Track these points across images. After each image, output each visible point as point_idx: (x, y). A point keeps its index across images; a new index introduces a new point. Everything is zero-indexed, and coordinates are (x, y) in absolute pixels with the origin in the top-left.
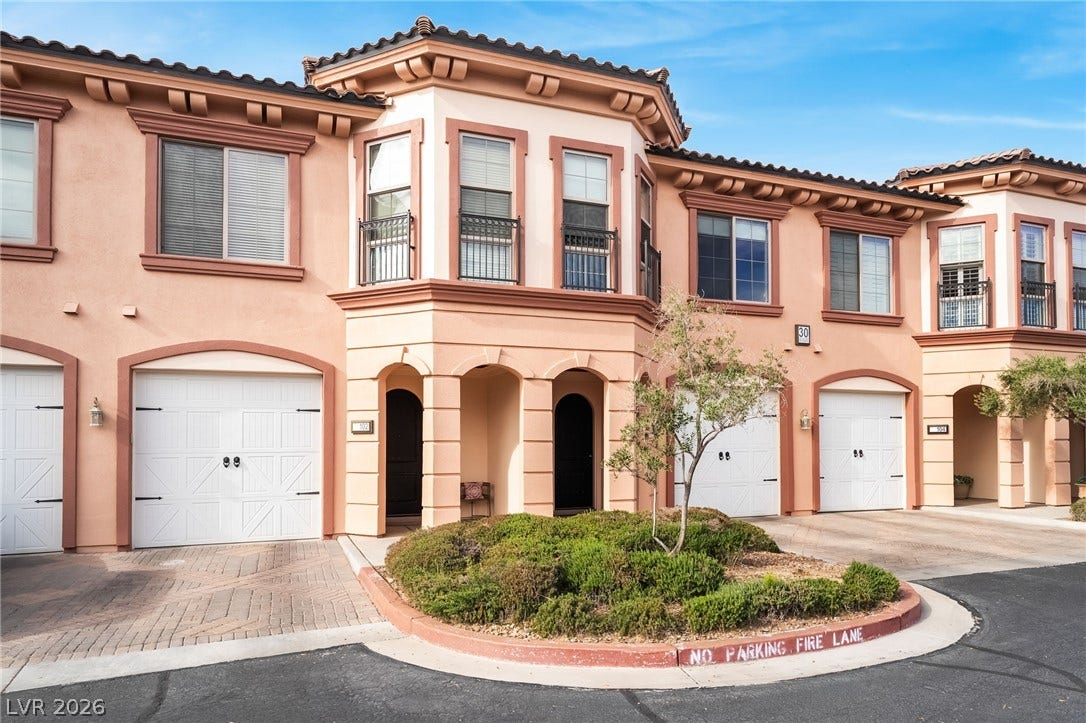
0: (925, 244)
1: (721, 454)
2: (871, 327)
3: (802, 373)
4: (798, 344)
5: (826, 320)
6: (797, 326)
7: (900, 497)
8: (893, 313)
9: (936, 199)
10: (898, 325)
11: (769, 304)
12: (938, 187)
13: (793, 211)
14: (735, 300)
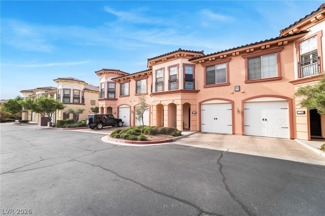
0: (295, 49)
1: (215, 118)
2: (267, 82)
3: (238, 99)
4: (235, 91)
5: (246, 83)
6: (235, 87)
7: (287, 134)
8: (277, 76)
9: (295, 34)
10: (280, 80)
11: (226, 82)
12: (295, 30)
13: (232, 58)
14: (216, 84)
